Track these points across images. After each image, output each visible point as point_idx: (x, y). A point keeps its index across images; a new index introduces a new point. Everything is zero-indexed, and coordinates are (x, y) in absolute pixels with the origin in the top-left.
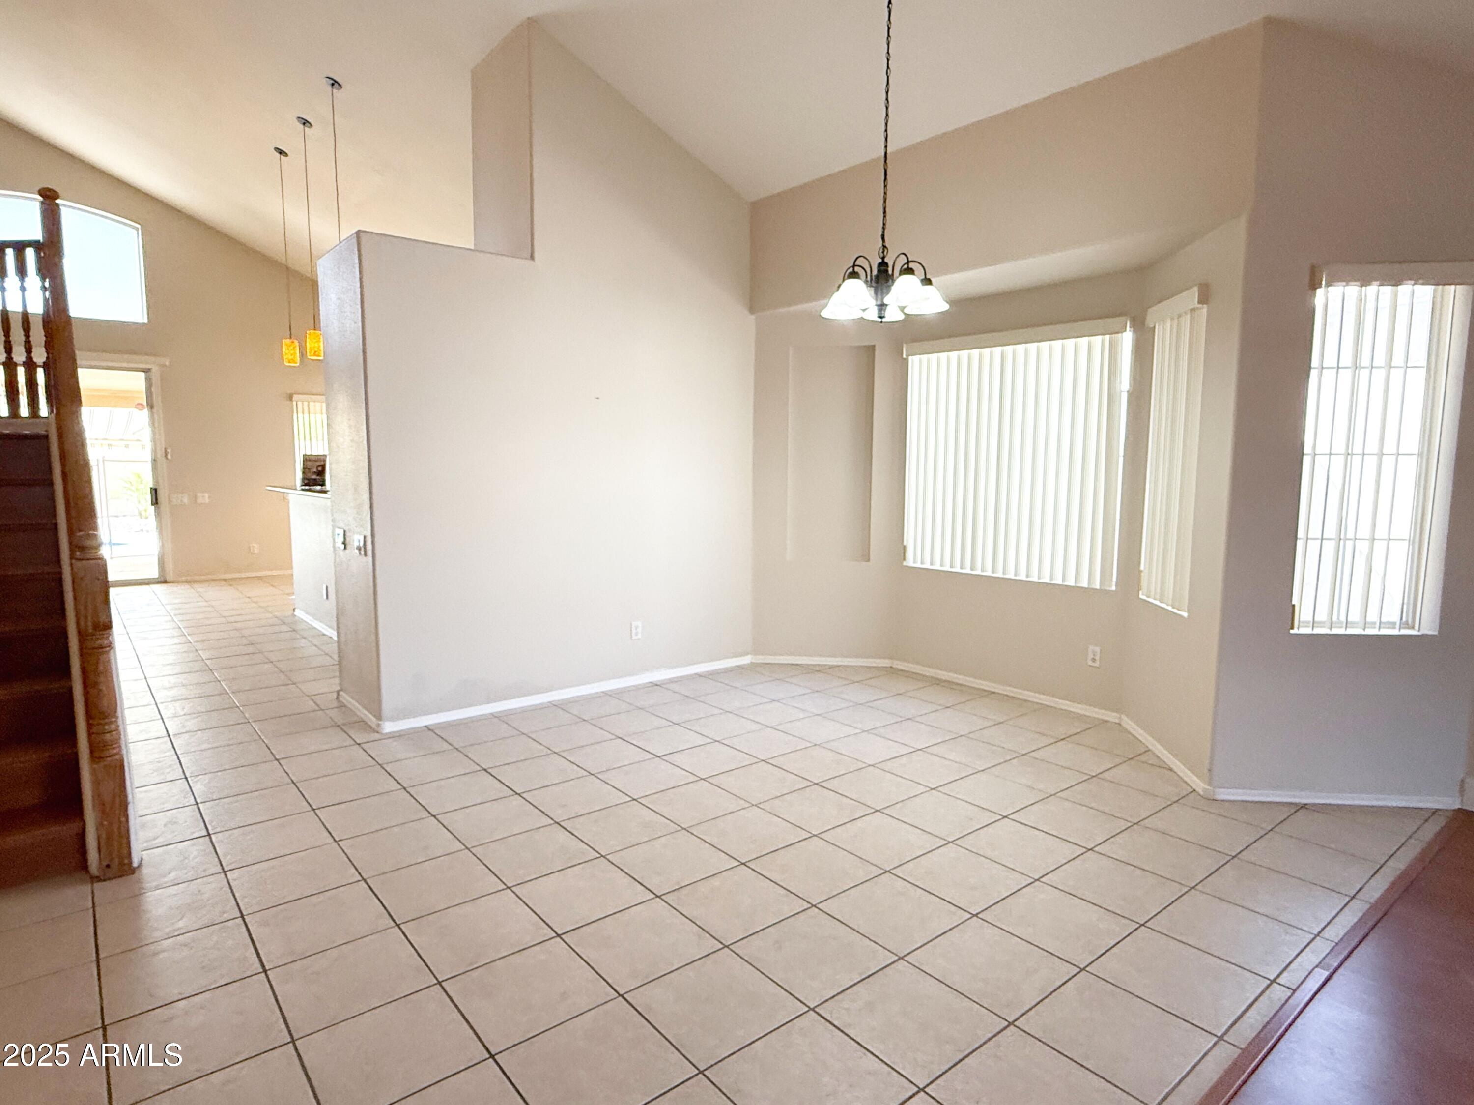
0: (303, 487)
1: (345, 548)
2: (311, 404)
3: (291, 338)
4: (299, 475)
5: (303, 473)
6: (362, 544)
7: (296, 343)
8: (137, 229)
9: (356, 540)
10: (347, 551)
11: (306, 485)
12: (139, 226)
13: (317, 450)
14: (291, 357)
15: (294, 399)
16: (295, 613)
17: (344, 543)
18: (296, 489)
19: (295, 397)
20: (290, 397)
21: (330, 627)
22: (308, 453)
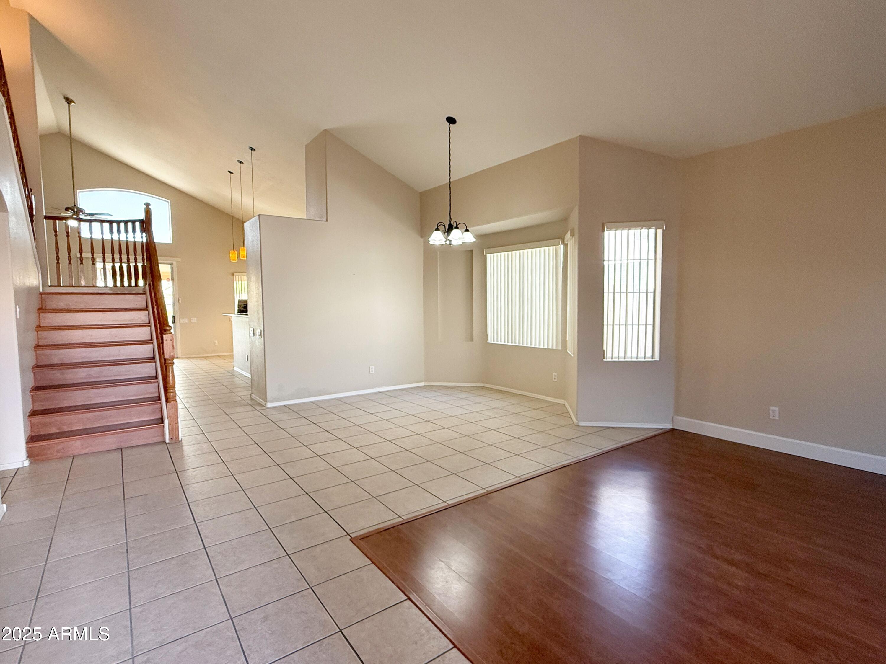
0: (238, 314)
1: (254, 336)
2: (242, 277)
3: (234, 250)
4: (236, 308)
5: (238, 307)
6: (260, 334)
7: (236, 252)
8: (168, 202)
9: (258, 332)
10: (255, 337)
11: (239, 312)
12: (169, 201)
13: (245, 298)
14: (233, 258)
15: (235, 275)
16: (234, 369)
17: (254, 334)
18: (235, 314)
19: (235, 274)
20: (233, 274)
21: (248, 373)
22: (241, 299)
